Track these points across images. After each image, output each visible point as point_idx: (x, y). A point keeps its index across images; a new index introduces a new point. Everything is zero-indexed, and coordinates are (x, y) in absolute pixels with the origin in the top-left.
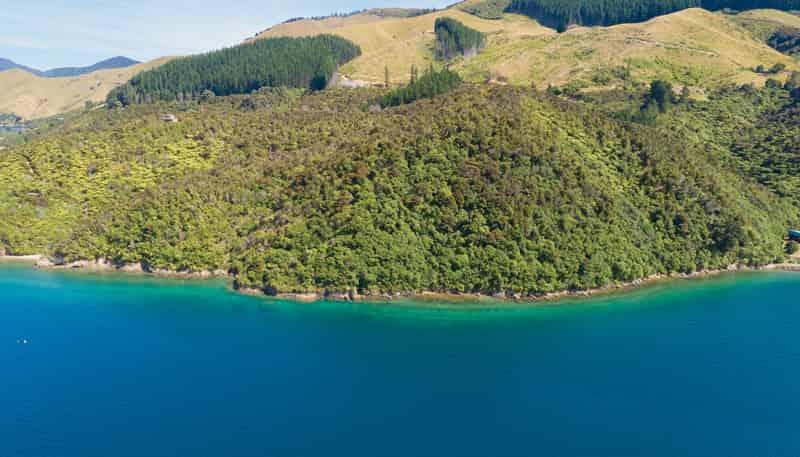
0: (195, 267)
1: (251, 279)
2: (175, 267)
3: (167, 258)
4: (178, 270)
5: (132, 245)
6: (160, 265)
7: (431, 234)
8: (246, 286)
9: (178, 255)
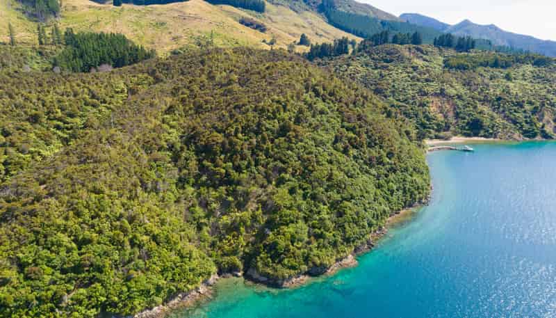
0: (189, 286)
1: (293, 267)
2: (159, 300)
3: (145, 293)
4: (165, 301)
5: (67, 299)
6: (139, 307)
7: (367, 172)
8: (290, 277)
9: (162, 282)
